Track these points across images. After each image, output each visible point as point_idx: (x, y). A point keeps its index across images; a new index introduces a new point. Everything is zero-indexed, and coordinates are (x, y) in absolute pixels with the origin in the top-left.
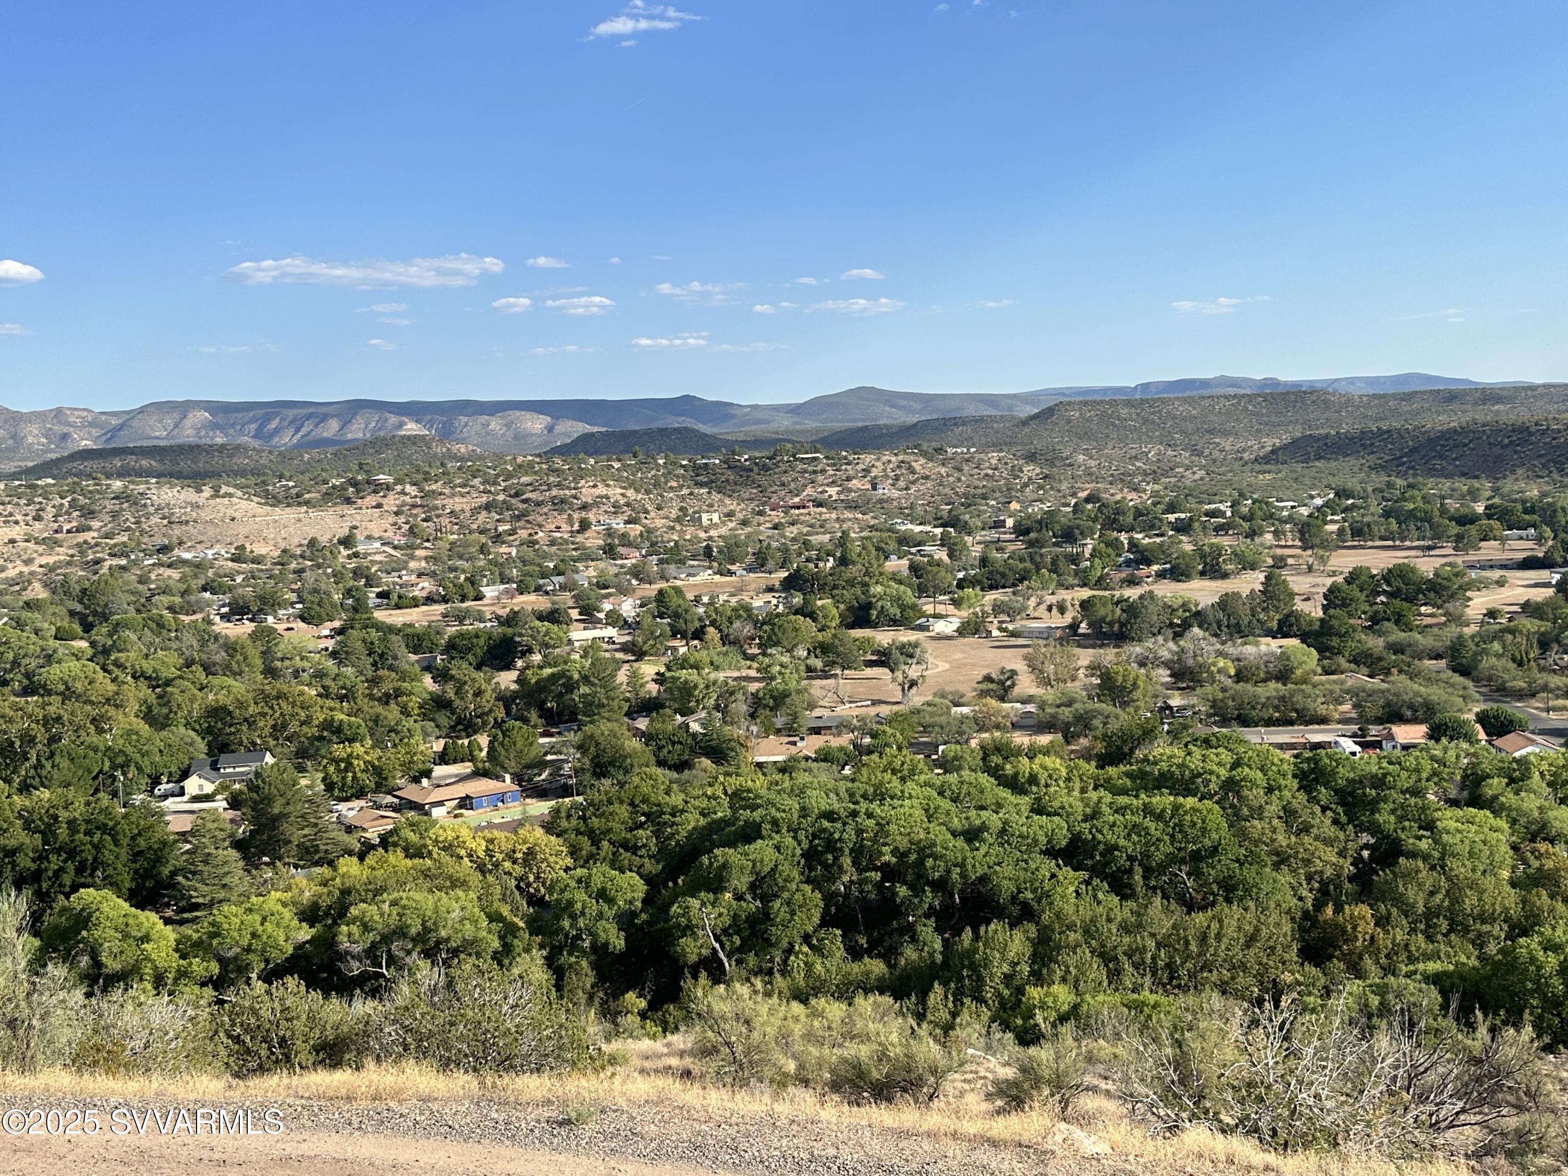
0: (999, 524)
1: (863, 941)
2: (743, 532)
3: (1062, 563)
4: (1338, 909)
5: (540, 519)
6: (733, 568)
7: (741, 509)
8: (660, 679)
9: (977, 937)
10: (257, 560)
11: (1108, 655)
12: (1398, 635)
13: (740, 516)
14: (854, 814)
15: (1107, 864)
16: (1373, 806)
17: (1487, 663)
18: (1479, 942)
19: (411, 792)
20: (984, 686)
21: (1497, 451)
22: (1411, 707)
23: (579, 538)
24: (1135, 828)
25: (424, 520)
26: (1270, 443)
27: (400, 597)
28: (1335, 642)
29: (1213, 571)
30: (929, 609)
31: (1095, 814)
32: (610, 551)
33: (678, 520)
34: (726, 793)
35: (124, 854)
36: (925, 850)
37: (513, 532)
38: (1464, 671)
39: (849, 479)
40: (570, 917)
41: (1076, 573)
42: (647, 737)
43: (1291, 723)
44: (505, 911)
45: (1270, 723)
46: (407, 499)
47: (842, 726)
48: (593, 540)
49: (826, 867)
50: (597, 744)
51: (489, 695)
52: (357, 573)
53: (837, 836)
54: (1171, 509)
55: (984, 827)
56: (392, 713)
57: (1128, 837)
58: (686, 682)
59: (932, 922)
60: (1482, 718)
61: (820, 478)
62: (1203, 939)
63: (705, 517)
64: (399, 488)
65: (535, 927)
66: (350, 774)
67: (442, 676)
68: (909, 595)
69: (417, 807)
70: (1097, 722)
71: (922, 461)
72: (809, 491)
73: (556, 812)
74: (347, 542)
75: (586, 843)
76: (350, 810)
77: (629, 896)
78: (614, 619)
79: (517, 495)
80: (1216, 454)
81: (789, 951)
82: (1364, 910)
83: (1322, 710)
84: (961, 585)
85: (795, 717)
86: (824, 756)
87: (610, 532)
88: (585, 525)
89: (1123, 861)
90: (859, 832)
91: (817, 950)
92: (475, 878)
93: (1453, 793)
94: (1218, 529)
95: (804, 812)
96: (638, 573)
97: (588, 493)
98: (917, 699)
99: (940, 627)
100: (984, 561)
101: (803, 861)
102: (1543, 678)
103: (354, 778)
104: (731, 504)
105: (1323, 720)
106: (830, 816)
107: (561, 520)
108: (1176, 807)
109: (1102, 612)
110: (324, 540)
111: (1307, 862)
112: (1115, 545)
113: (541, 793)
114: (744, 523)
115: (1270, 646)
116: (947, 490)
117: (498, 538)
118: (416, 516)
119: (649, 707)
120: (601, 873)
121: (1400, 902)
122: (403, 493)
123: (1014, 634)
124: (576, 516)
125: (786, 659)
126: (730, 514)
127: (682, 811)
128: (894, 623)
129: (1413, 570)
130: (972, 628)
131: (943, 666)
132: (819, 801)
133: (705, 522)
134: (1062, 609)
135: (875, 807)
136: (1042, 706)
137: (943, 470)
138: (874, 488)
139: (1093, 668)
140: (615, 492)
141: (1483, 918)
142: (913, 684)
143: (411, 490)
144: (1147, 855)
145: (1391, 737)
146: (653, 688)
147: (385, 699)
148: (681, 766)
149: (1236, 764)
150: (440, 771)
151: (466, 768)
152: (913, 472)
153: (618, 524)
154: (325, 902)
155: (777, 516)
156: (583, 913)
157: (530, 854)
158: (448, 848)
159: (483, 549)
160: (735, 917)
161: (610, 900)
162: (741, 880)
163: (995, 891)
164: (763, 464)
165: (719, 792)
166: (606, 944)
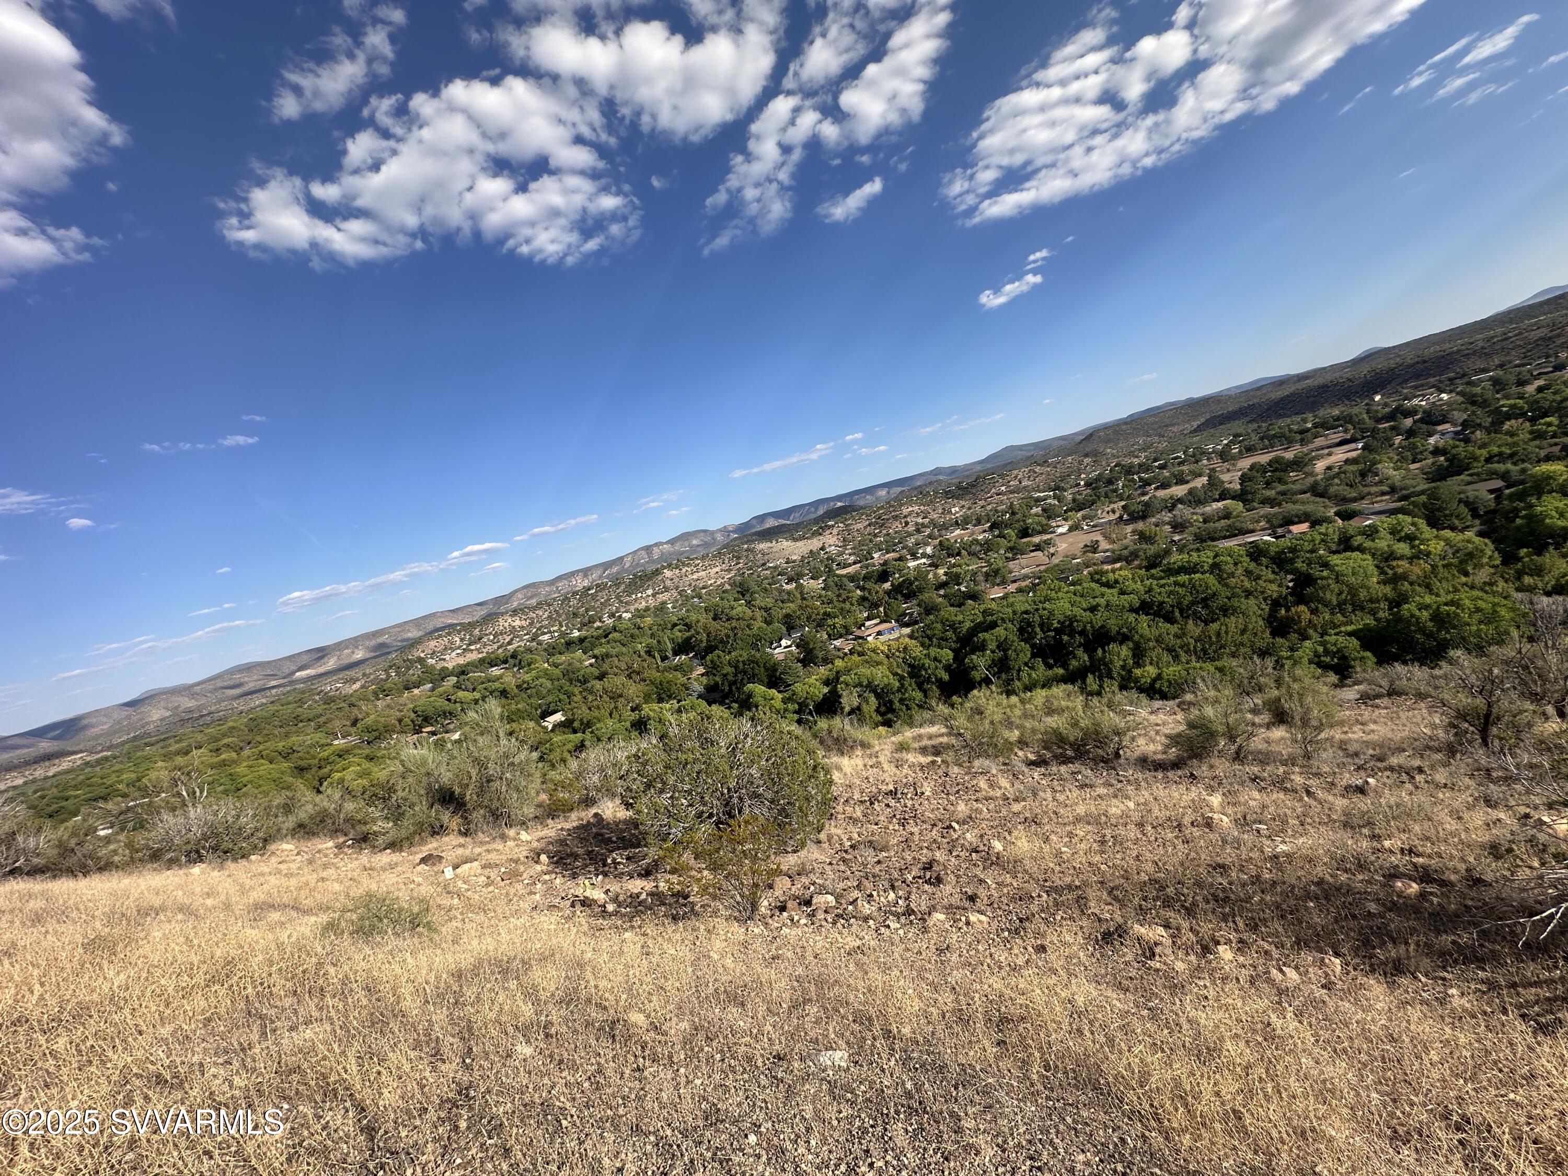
0: (1078, 485)
1: (1051, 661)
2: (969, 512)
3: (1110, 494)
4: (1288, 610)
5: (890, 525)
6: (968, 526)
7: (967, 504)
8: (946, 574)
9: (1104, 651)
10: (794, 561)
11: (1140, 526)
12: (1281, 488)
14: (1037, 610)
15: (1160, 610)
16: (1292, 561)
17: (1332, 490)
18: (1373, 612)
19: (858, 633)
20: (1085, 549)
21: (1312, 399)
22: (1297, 516)
23: (906, 529)
24: (1171, 593)
25: (848, 535)
26: (1196, 424)
27: (844, 564)
28: (1250, 497)
29: (1181, 481)
30: (1054, 524)
31: (1150, 590)
32: (918, 531)
33: (942, 513)
34: (980, 612)
35: (762, 670)
36: (1072, 619)
37: (880, 532)
38: (1322, 495)
39: (1009, 482)
40: (924, 670)
41: (1117, 496)
42: (944, 596)
43: (1236, 535)
44: (899, 671)
45: (1225, 538)
46: (841, 529)
47: (1025, 577)
48: (911, 528)
49: (1029, 634)
50: (925, 603)
51: (881, 592)
52: (828, 559)
53: (1031, 620)
54: (1155, 460)
55: (1098, 605)
56: (847, 606)
57: (1169, 597)
58: (957, 573)
59: (1081, 649)
60: (1337, 514)
61: (997, 484)
62: (1218, 634)
63: (953, 510)
64: (837, 526)
65: (911, 675)
66: (836, 630)
67: (863, 589)
68: (1044, 521)
69: (862, 638)
70: (1141, 553)
71: (1039, 467)
72: (993, 490)
73: (913, 631)
74: (823, 549)
75: (926, 640)
76: (838, 643)
77: (947, 658)
78: (924, 555)
79: (879, 518)
80: (1171, 434)
81: (1019, 670)
82: (1302, 608)
83: (1251, 527)
84: (1066, 512)
85: (1004, 577)
86: (1020, 590)
87: (917, 524)
88: (907, 523)
89: (1168, 608)
90: (1041, 617)
91: (1032, 668)
92: (885, 661)
93: (1334, 547)
94: (1179, 464)
95: (1014, 613)
96: (930, 536)
97: (905, 511)
98: (1055, 560)
99: (1060, 530)
100: (1074, 500)
101: (1018, 633)
102: (1366, 490)
103: (838, 631)
104: (962, 502)
105: (1252, 531)
106: (1026, 612)
107: (897, 524)
108: (1191, 580)
109: (1133, 509)
110: (814, 550)
111: (1262, 593)
112: (1133, 480)
113: (907, 625)
114: (969, 508)
115: (1220, 505)
116: (1052, 477)
117: (875, 536)
118: (845, 534)
119: (943, 585)
120: (933, 651)
121: (1321, 601)
122: (839, 527)
123: (1094, 526)
124: (903, 521)
125: (996, 556)
126: (963, 506)
127: (963, 622)
128: (1040, 533)
129: (1283, 458)
130: (1074, 528)
131: (1064, 545)
132: (1020, 608)
133: (953, 512)
134: (1114, 512)
135: (1047, 605)
136: (1113, 551)
137: (1049, 469)
138: (1021, 483)
139: (1134, 532)
140: (916, 509)
141: (1371, 601)
142: (1053, 555)
143: (841, 525)
144: (1180, 603)
145: (1290, 532)
146: (944, 578)
147: (844, 601)
148: (960, 605)
149: (1216, 556)
150: (868, 624)
151: (877, 621)
152: (1036, 473)
153: (920, 520)
154: (831, 677)
155: (982, 503)
156: (929, 668)
157: (905, 648)
158: (874, 651)
159: (871, 541)
160: (993, 660)
161: (940, 661)
162: (992, 645)
163: (1109, 631)
164: (972, 485)
165: (977, 612)
166: (941, 678)
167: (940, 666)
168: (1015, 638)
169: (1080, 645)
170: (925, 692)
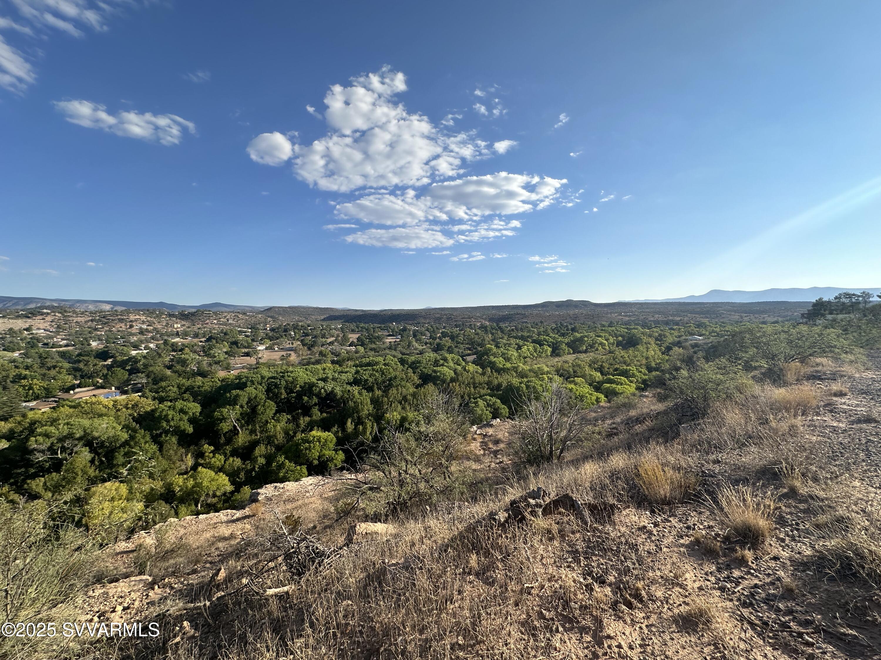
0: (266, 329)
2: (188, 329)
5: (113, 324)
6: (187, 337)
7: (187, 324)
13: (187, 326)
14: (283, 377)
19: (63, 396)
20: (283, 358)
23: (129, 330)
25: (64, 324)
26: (322, 317)
27: (53, 345)
32: (141, 333)
33: (166, 326)
34: (219, 380)
36: (312, 385)
37: (102, 328)
39: (220, 319)
40: (166, 421)
44: (129, 424)
46: (57, 317)
48: (134, 330)
49: (275, 394)
50: (154, 374)
51: (99, 367)
52: (32, 338)
53: (279, 383)
58: (184, 358)
59: (317, 407)
61: (211, 318)
63: (175, 326)
64: (53, 314)
66: (31, 391)
67: (76, 363)
68: (250, 341)
72: (208, 321)
76: (32, 403)
77: (194, 411)
78: (147, 348)
79: (104, 317)
80: (311, 319)
81: (265, 423)
87: (141, 328)
88: (131, 327)
90: (286, 382)
91: (276, 421)
95: (263, 378)
96: (153, 338)
97: (132, 317)
98: (263, 361)
99: (260, 348)
101: (265, 393)
104: (184, 323)
106: (273, 378)
107: (122, 325)
109: (307, 342)
110: (15, 329)
114: (189, 327)
117: (96, 329)
118: (60, 323)
119: (169, 367)
120: (180, 404)
124: (128, 324)
125: (219, 351)
126: (184, 325)
127: (202, 387)
128: (247, 347)
130: (269, 348)
131: (265, 355)
134: (293, 344)
137: (247, 318)
138: (228, 321)
140: (143, 318)
142: (260, 358)
143: (58, 315)
150: (78, 390)
151: (91, 387)
152: (239, 317)
153: (144, 327)
155: (199, 326)
156: (173, 419)
159: (90, 332)
160: (242, 414)
161: (186, 413)
162: (244, 400)
164: (193, 314)
165: (217, 380)
166: (184, 430)
167: (186, 418)
168: (263, 397)
169: (315, 404)
170: (161, 445)
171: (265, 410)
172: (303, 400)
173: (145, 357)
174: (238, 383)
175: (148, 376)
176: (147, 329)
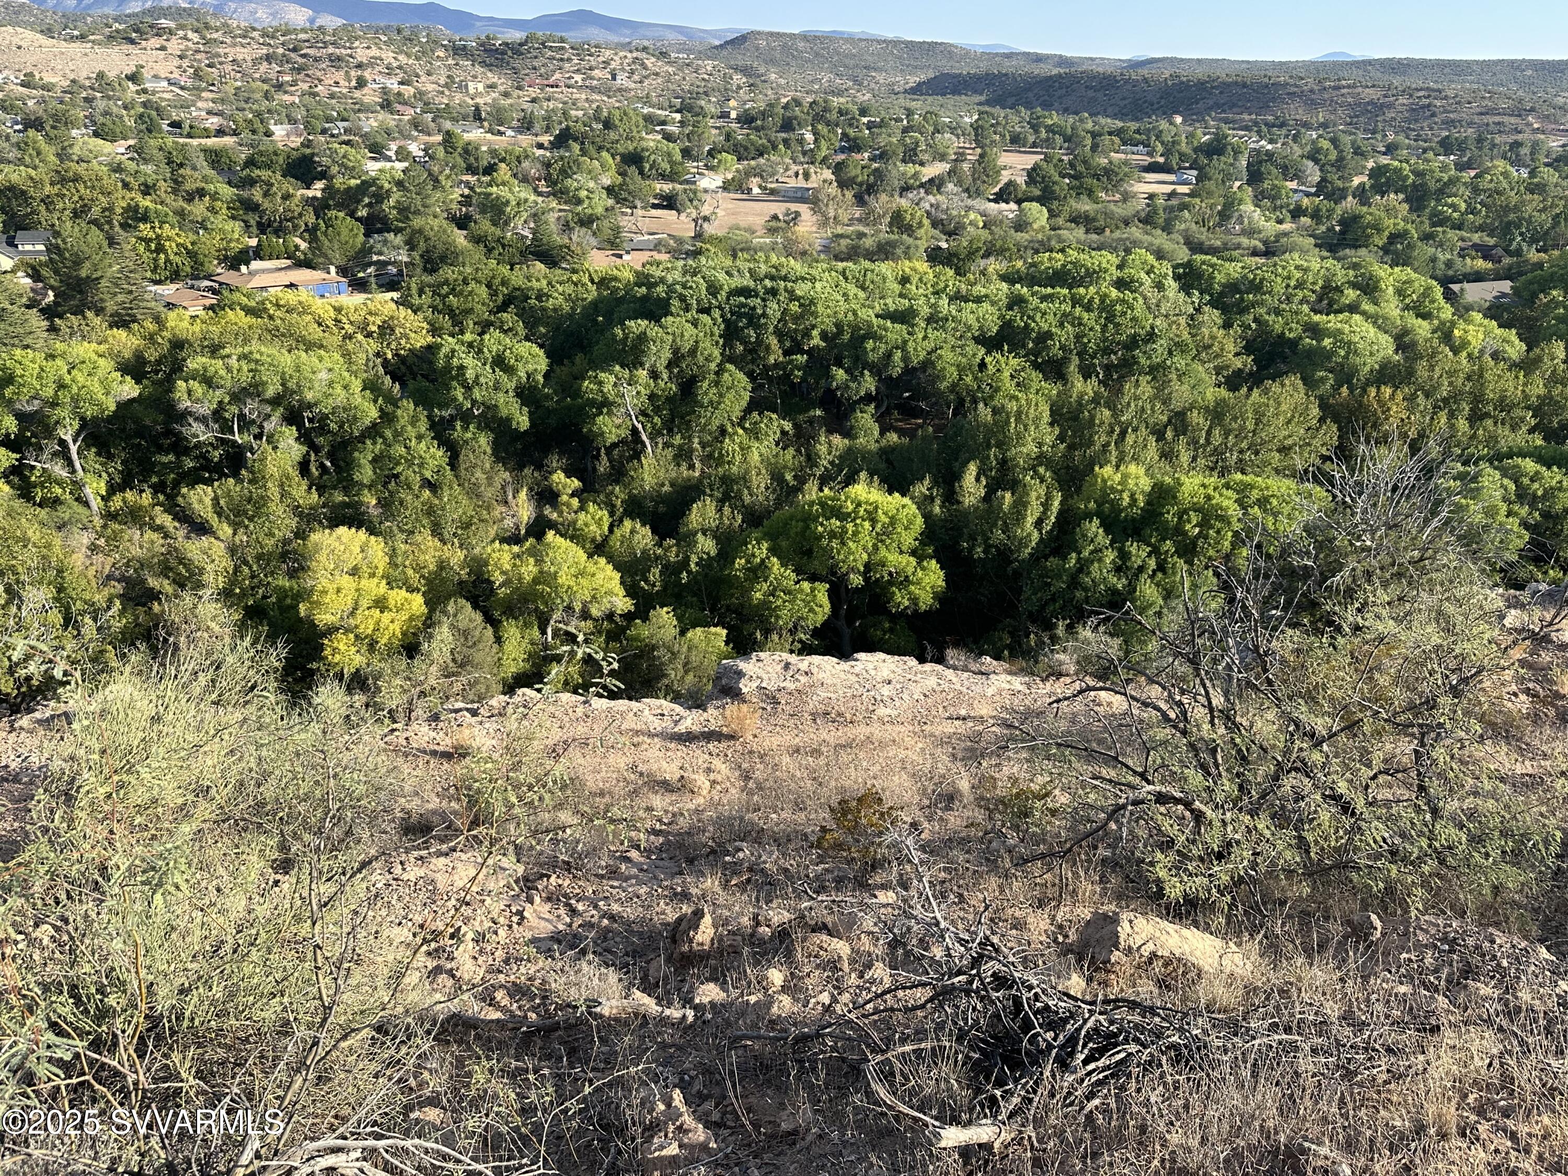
0: (725, 115)
2: (505, 102)
5: (319, 74)
6: (502, 129)
7: (502, 82)
10: (47, 88)
13: (501, 88)
14: (773, 291)
19: (230, 278)
20: (773, 224)
23: (357, 94)
25: (209, 66)
26: (913, 80)
27: (191, 127)
30: (693, 169)
32: (386, 105)
33: (446, 85)
34: (592, 281)
37: (294, 83)
39: (591, 69)
40: (462, 386)
41: (804, 153)
46: (190, 44)
48: (369, 95)
49: (750, 347)
50: (427, 239)
53: (759, 311)
55: (913, 312)
57: (1060, 325)
58: (498, 198)
61: (567, 65)
63: (471, 86)
64: (181, 33)
66: (162, 256)
71: (653, 60)
72: (557, 75)
74: (133, 78)
76: (165, 290)
77: (530, 367)
78: (404, 156)
79: (295, 50)
80: (873, 85)
81: (719, 435)
87: (385, 91)
88: (361, 83)
91: (752, 434)
96: (416, 124)
97: (362, 55)
99: (707, 183)
101: (721, 341)
103: (167, 261)
104: (493, 78)
106: (744, 292)
107: (339, 76)
109: (853, 173)
110: (111, 75)
114: (506, 95)
116: (674, 87)
117: (279, 86)
118: (200, 61)
120: (495, 339)
122: (185, 38)
123: (773, 192)
124: (353, 73)
125: (591, 184)
126: (493, 86)
127: (548, 296)
128: (663, 177)
130: (732, 186)
133: (472, 91)
137: (671, 70)
138: (614, 78)
140: (388, 56)
143: (195, 37)
150: (257, 262)
151: (282, 261)
152: (646, 68)
153: (393, 84)
155: (534, 92)
156: (478, 383)
159: (267, 96)
160: (652, 397)
161: (509, 370)
163: (940, 377)
164: (516, 49)
165: (586, 279)
166: (508, 420)
167: (511, 385)
168: (716, 353)
169: (868, 398)
170: (454, 451)
171: (721, 395)
172: (833, 378)
173: (399, 184)
174: (645, 298)
175: (411, 245)
176: (399, 94)
